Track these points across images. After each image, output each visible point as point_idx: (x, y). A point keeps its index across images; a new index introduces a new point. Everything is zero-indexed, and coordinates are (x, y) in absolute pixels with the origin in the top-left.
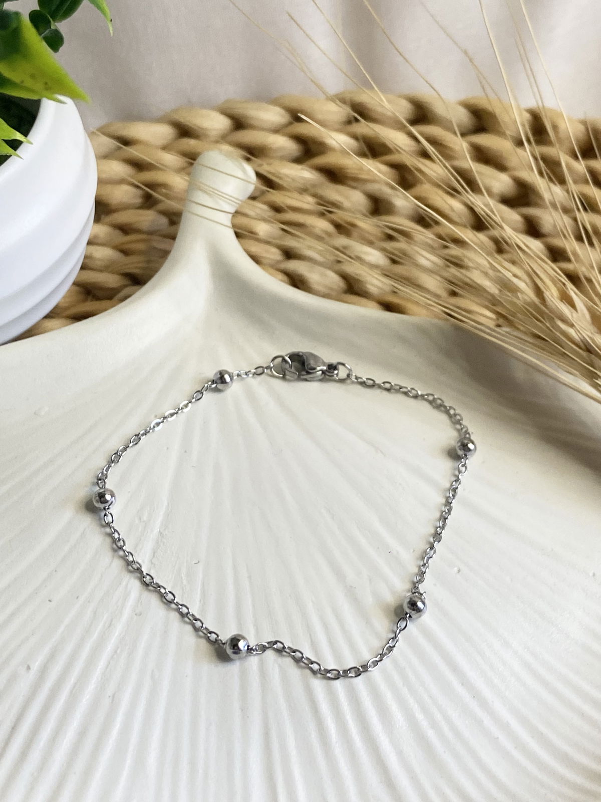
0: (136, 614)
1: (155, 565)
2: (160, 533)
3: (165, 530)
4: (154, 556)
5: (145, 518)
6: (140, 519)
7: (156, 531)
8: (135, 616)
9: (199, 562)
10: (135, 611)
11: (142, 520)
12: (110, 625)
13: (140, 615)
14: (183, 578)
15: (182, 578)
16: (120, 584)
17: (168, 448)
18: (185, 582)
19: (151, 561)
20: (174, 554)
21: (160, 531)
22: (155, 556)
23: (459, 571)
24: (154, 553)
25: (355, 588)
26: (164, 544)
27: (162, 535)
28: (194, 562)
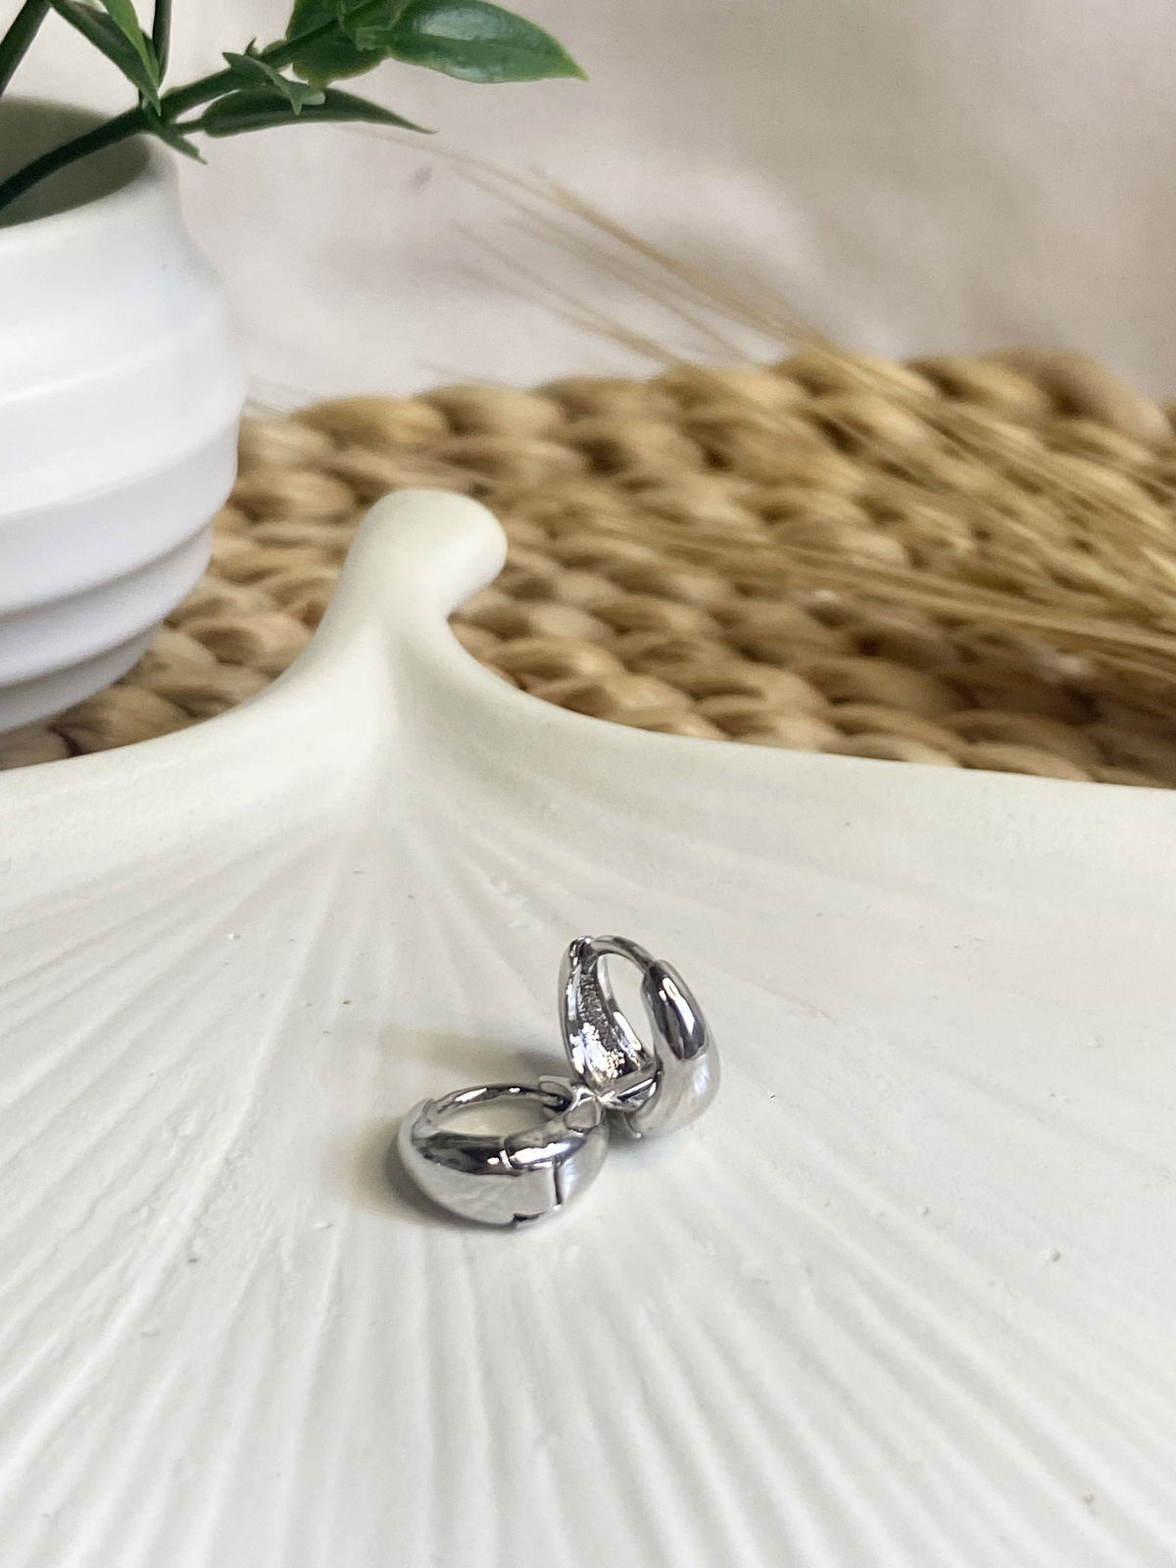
0: (143, 1334)
1: (207, 1229)
2: (228, 1162)
3: (240, 1157)
4: (206, 1211)
5: (189, 1128)
6: (175, 1131)
7: (216, 1159)
8: (141, 1338)
9: (330, 1226)
10: (140, 1327)
11: (180, 1133)
12: (67, 1353)
13: (155, 1336)
16: (107, 1266)
17: (262, 995)
18: (288, 1267)
19: (197, 1219)
20: (263, 1209)
22: (210, 1211)
23: (1057, 1257)
24: (207, 1204)
25: (767, 1282)
26: (235, 1186)
27: (232, 1167)
28: (318, 1225)
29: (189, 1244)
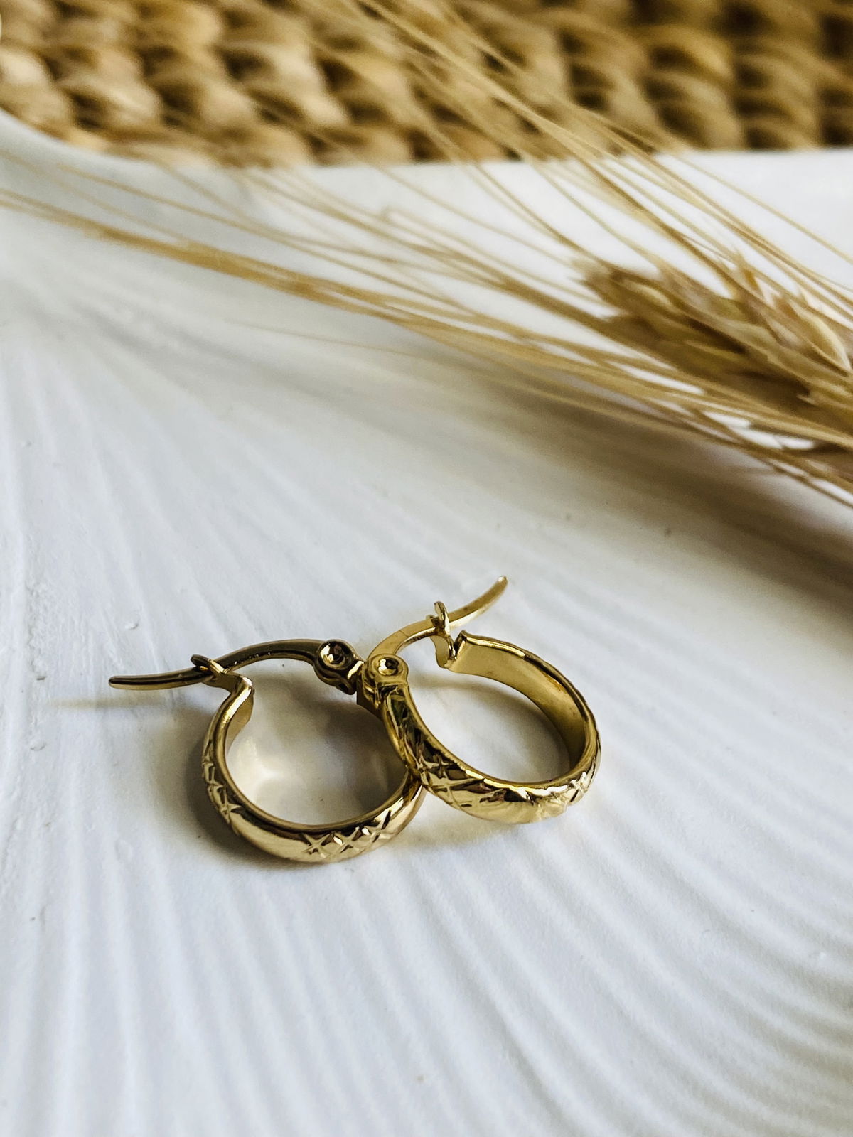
0: (32, 749)
1: (40, 650)
2: (30, 591)
3: (38, 583)
4: (31, 635)
8: (33, 752)
9: (137, 625)
10: (28, 743)
13: (42, 748)
14: (115, 660)
15: (111, 660)
20: (77, 623)
21: (27, 589)
22: (35, 634)
26: (45, 608)
27: (34, 594)
28: (127, 627)
29: (31, 664)
